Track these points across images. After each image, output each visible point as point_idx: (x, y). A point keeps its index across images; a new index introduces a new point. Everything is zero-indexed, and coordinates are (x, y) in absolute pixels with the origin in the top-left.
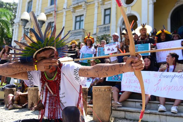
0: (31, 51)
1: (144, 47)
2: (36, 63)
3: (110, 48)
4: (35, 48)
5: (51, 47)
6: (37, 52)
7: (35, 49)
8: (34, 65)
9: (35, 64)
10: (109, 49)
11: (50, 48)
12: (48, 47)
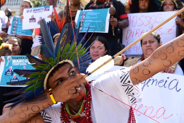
0: (40, 78)
1: (98, 15)
2: (50, 92)
3: (35, 17)
4: (44, 70)
5: (66, 61)
6: (48, 75)
7: (45, 72)
8: (48, 96)
9: (51, 94)
10: (34, 19)
11: (65, 63)
12: (62, 62)
